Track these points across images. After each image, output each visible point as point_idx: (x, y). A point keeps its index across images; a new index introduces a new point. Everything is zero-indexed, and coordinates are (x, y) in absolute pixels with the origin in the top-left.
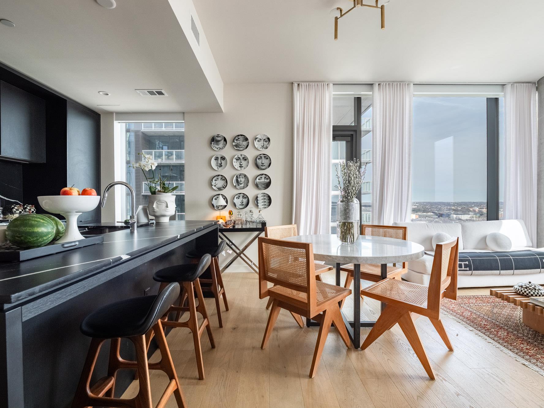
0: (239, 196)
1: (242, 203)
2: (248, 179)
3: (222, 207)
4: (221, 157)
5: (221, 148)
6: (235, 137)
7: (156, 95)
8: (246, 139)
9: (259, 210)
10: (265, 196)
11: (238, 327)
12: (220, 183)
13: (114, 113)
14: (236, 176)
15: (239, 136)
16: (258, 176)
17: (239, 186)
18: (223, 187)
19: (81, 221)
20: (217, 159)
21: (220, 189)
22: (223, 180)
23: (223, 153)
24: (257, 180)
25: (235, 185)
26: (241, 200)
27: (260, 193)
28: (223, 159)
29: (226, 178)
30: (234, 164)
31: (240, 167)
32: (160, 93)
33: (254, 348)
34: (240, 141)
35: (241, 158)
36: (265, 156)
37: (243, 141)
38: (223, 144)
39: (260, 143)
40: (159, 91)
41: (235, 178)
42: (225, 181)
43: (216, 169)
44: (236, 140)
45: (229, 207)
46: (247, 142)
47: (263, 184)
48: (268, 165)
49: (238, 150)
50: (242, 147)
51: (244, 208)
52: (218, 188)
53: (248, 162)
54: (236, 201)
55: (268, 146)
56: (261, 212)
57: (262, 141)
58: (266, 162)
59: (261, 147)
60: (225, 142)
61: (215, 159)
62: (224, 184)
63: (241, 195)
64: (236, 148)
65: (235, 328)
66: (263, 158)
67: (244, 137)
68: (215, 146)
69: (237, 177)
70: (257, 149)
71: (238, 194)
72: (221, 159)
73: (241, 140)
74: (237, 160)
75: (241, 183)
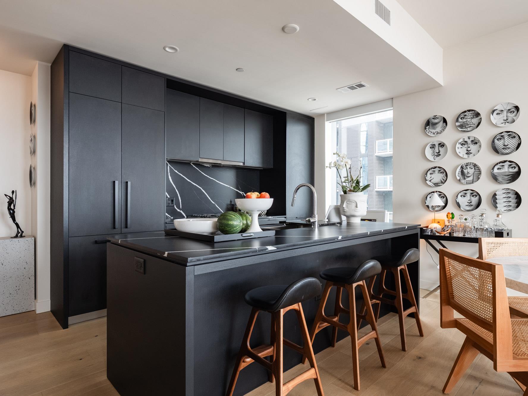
0: (466, 193)
1: (469, 203)
2: (479, 170)
3: (440, 208)
4: (439, 144)
5: (439, 132)
6: (460, 115)
7: (357, 88)
8: (478, 115)
9: (497, 213)
10: (509, 193)
11: (425, 358)
12: (437, 177)
13: (326, 114)
14: (460, 167)
15: (465, 112)
16: (497, 164)
17: (465, 179)
18: (442, 182)
19: (297, 218)
20: (433, 147)
21: (436, 185)
22: (441, 172)
23: (441, 138)
24: (496, 170)
25: (458, 178)
26: (469, 199)
27: (500, 189)
28: (441, 146)
29: (446, 171)
30: (458, 151)
31: (467, 153)
32: (361, 86)
33: (433, 387)
34: (467, 118)
35: (469, 141)
36: (509, 133)
37: (472, 118)
38: (443, 126)
39: (501, 116)
40: (359, 84)
41: (459, 170)
42: (445, 173)
43: (432, 160)
44: (461, 119)
45: (450, 208)
46: (479, 118)
47: (506, 176)
48: (516, 146)
49: (464, 131)
50: (470, 127)
51: (472, 210)
52: (434, 184)
53: (480, 146)
54: (460, 199)
55: (514, 118)
56: (500, 216)
57: (505, 112)
58: (512, 143)
59: (503, 121)
60: (445, 124)
61: (431, 148)
62: (443, 178)
63: (469, 192)
64: (462, 128)
65: (420, 358)
66: (507, 138)
67: (473, 112)
68: (430, 130)
69: (462, 167)
70: (495, 126)
71: (463, 191)
72: (439, 147)
73: (469, 117)
74: (462, 145)
75: (469, 175)
